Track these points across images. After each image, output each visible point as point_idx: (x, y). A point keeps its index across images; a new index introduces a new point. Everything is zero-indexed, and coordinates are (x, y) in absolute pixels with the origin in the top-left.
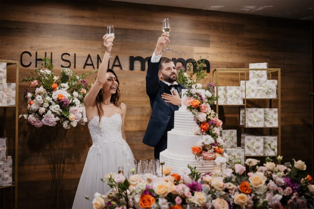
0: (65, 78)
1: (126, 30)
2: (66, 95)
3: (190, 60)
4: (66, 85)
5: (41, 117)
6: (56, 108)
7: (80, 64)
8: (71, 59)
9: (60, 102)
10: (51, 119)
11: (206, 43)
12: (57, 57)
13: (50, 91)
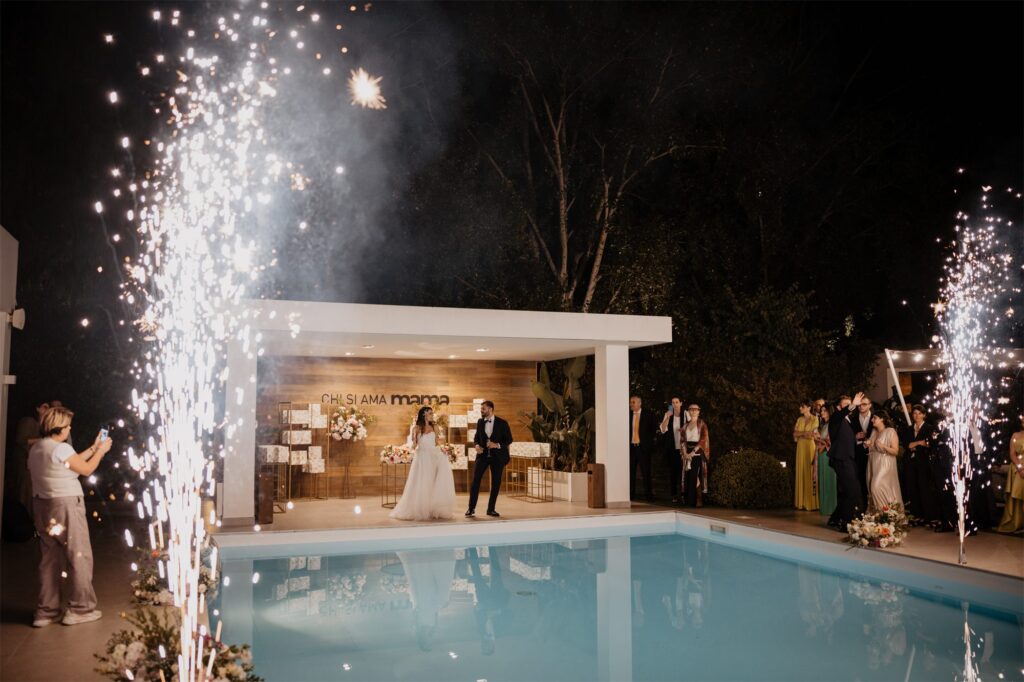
0: (353, 412)
1: (389, 377)
2: (356, 422)
3: (435, 397)
4: (354, 416)
5: (341, 435)
6: (351, 429)
7: (359, 400)
8: (353, 398)
9: (352, 425)
10: (347, 435)
11: (447, 383)
12: (344, 397)
13: (345, 419)
